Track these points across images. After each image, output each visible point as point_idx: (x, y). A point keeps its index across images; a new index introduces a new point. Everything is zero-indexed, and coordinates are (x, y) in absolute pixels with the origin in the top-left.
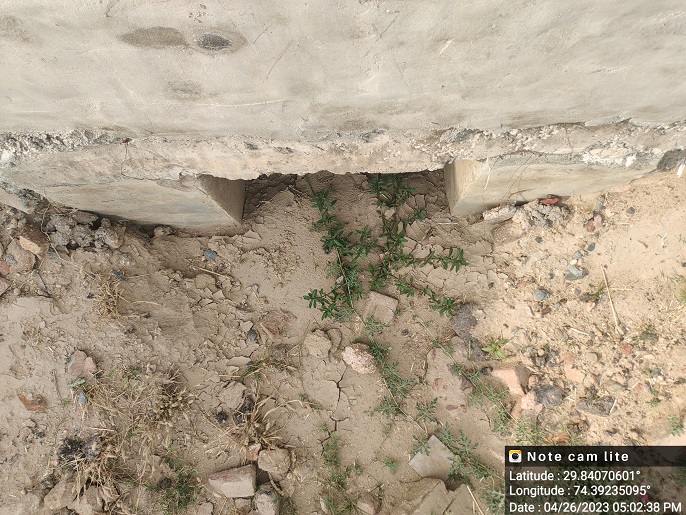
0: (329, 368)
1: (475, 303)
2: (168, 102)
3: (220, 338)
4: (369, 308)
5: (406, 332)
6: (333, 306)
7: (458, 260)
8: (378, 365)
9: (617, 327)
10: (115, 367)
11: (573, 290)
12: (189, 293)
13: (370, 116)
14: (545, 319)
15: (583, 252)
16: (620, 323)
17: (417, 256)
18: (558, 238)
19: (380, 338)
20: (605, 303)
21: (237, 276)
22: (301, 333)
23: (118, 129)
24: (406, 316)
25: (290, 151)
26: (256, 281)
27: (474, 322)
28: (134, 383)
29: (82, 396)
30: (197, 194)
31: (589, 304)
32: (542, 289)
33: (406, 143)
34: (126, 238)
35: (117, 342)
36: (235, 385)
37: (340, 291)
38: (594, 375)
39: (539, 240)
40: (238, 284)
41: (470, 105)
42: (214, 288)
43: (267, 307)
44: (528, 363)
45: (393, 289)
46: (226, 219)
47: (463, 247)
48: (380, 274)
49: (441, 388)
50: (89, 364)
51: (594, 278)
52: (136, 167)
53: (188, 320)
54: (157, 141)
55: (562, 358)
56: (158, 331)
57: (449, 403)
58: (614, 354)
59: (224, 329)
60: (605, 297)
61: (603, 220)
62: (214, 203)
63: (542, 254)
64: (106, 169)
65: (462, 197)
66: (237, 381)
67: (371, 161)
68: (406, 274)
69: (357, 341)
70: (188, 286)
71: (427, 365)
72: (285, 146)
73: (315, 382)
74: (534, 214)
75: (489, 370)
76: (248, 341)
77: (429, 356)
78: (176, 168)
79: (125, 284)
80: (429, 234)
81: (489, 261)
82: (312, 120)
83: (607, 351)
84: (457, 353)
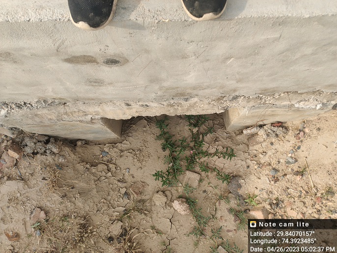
0: (166, 211)
1: (240, 176)
2: (87, 87)
3: (109, 198)
4: (186, 179)
5: (205, 191)
6: (167, 179)
7: (231, 154)
8: (191, 210)
9: (313, 189)
10: (55, 216)
11: (290, 169)
12: (94, 174)
13: (189, 91)
14: (276, 184)
15: (294, 150)
16: (314, 186)
17: (209, 152)
18: (281, 143)
19: (191, 195)
20: (306, 176)
21: (118, 164)
22: (151, 193)
23: (60, 99)
24: (205, 183)
25: (147, 106)
26: (128, 167)
27: (240, 186)
28: (65, 223)
29: (38, 232)
30: (99, 126)
31: (298, 176)
32: (274, 169)
33: (206, 101)
34: (63, 147)
35: (57, 202)
36: (117, 222)
37: (171, 171)
38: (302, 213)
39: (272, 144)
40: (119, 168)
41: (240, 85)
42: (107, 171)
43: (133, 180)
44: (268, 207)
45: (198, 169)
46: (113, 136)
47: (233, 147)
48: (191, 161)
49: (224, 221)
50: (42, 214)
51: (300, 163)
52: (69, 115)
53: (93, 189)
54: (80, 104)
55: (285, 204)
56: (78, 196)
57: (228, 228)
58: (312, 202)
59: (112, 192)
60: (306, 173)
61: (304, 134)
62: (108, 129)
63: (273, 151)
64: (54, 117)
65: (232, 123)
66: (118, 220)
67: (188, 110)
68: (204, 161)
69: (180, 197)
70: (94, 171)
71: (216, 209)
72: (145, 104)
73: (159, 219)
74: (269, 131)
75: (248, 211)
76: (124, 198)
77: (217, 204)
78: (89, 115)
79: (61, 171)
80: (216, 140)
81: (246, 155)
82: (159, 93)
83: (308, 201)
84: (231, 203)
